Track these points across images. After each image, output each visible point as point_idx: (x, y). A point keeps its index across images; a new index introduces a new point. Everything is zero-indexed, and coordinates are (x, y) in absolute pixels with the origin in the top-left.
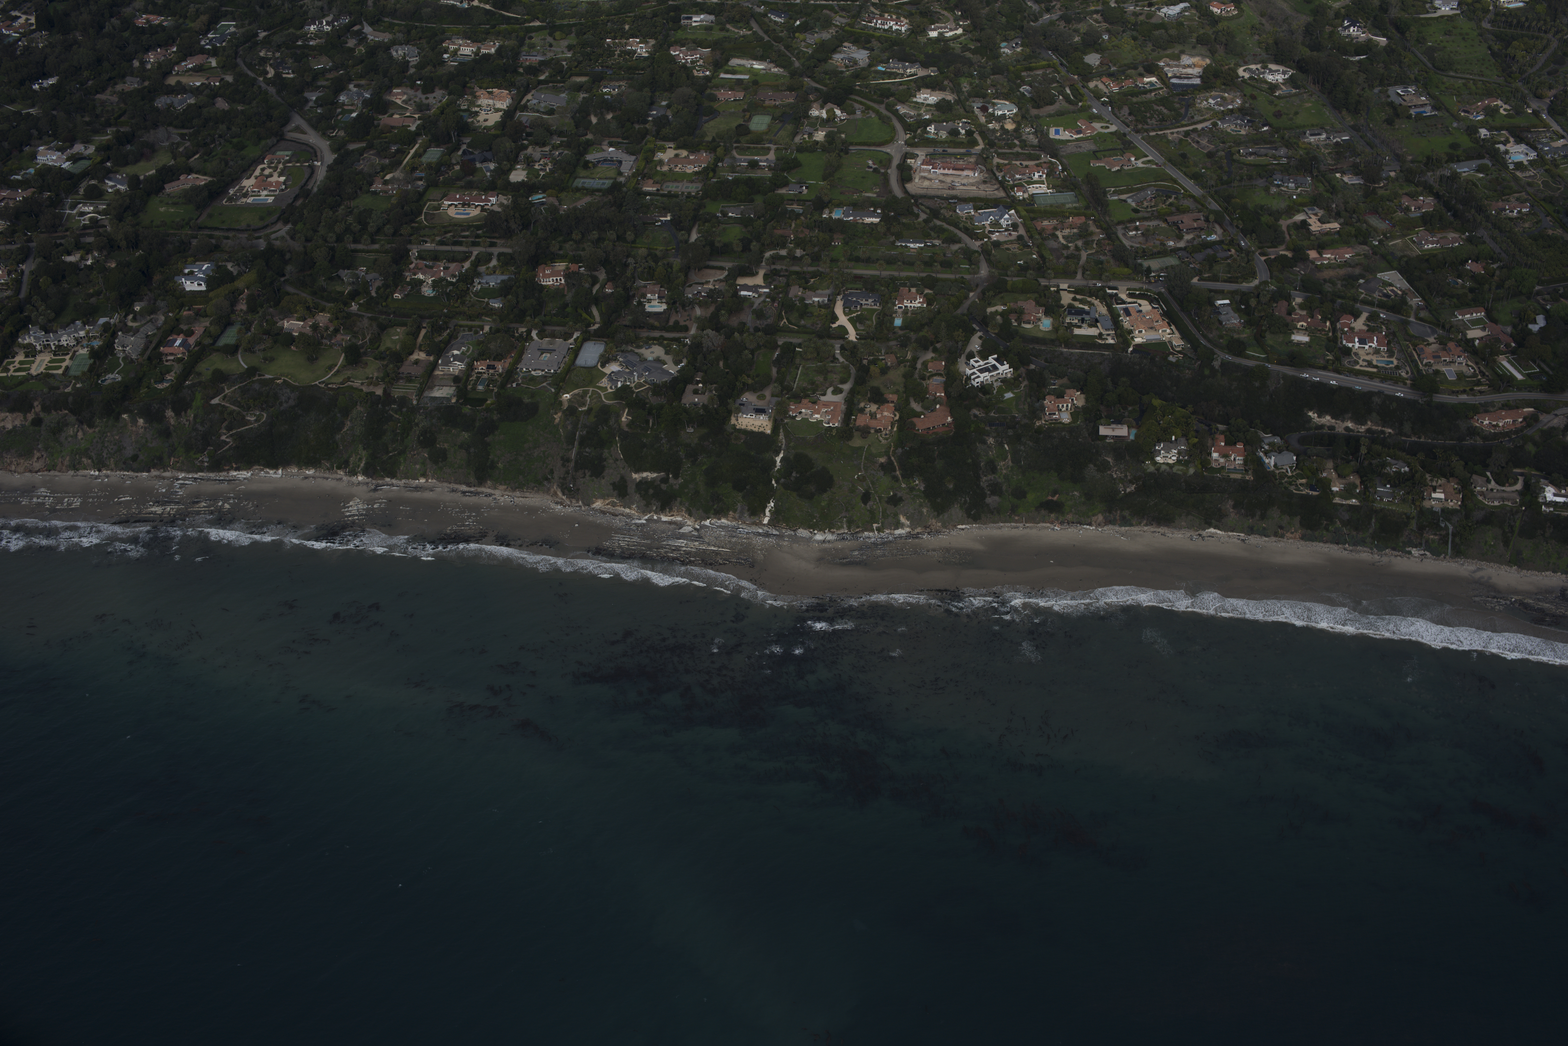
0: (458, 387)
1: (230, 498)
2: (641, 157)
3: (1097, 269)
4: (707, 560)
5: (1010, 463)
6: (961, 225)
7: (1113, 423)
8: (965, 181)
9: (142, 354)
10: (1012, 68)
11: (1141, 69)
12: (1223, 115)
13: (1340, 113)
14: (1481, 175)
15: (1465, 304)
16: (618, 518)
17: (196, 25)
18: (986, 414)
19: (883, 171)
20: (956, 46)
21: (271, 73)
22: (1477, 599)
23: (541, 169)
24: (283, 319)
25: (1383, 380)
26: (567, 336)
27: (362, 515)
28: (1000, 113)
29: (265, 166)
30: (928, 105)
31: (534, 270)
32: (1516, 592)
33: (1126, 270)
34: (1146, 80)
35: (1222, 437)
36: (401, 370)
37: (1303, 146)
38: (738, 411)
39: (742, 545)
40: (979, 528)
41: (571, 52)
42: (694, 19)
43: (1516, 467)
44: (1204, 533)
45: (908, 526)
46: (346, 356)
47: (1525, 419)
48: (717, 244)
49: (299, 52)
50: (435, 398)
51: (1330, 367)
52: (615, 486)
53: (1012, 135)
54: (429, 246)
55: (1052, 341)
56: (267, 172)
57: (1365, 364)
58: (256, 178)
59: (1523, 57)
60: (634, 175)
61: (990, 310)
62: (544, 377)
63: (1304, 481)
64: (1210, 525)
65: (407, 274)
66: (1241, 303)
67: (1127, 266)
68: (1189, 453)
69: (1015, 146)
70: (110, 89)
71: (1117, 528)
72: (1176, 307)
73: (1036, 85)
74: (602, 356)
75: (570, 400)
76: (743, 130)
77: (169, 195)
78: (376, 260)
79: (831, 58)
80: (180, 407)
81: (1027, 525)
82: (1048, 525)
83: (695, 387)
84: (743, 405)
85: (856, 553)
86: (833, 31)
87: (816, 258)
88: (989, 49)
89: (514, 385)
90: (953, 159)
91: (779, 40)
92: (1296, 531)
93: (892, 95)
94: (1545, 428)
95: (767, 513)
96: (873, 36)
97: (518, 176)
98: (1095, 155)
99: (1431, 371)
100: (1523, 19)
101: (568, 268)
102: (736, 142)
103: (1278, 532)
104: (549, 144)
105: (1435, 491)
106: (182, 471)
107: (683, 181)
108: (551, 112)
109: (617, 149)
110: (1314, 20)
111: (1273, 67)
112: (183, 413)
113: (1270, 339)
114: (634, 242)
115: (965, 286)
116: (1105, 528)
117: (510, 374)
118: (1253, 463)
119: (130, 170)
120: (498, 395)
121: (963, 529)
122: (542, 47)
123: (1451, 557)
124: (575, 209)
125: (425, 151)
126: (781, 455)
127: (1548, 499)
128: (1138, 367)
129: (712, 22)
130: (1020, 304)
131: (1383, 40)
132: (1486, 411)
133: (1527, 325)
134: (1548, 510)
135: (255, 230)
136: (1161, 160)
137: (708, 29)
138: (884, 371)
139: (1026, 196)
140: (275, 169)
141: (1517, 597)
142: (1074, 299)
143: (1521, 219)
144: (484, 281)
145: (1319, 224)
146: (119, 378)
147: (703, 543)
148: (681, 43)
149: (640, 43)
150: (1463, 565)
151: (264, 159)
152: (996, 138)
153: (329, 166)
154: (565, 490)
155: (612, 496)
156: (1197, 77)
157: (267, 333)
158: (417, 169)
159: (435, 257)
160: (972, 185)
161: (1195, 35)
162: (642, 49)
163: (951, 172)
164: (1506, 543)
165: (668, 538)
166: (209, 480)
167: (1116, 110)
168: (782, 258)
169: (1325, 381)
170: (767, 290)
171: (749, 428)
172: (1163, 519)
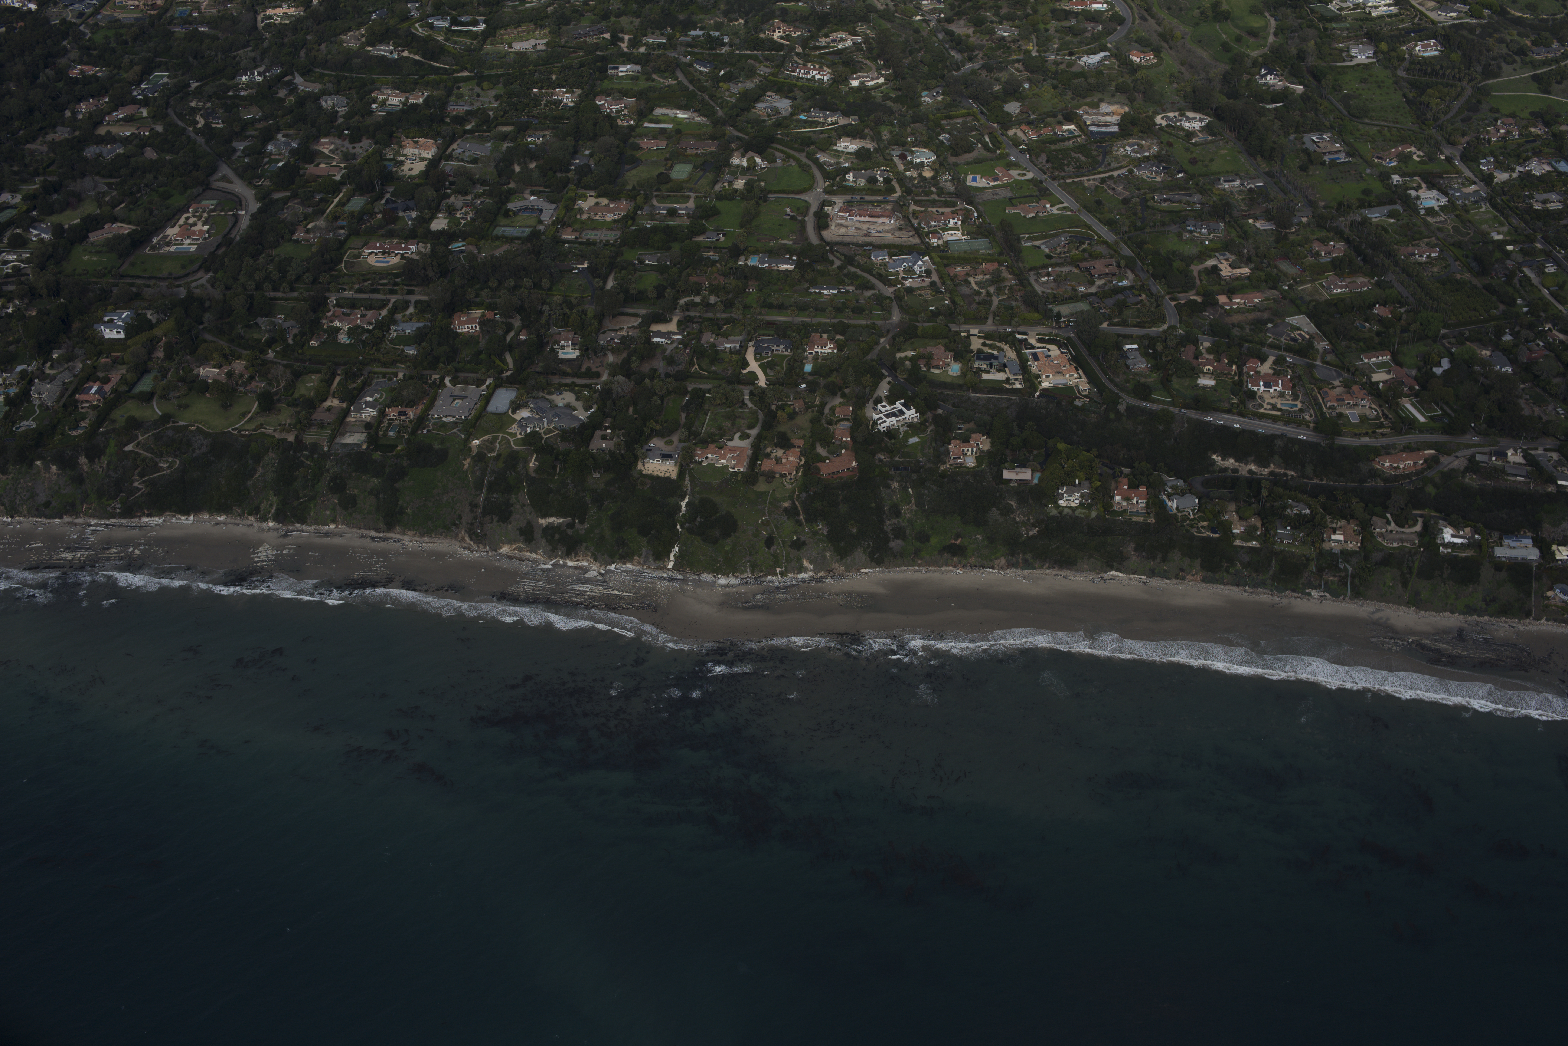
0: (369, 433)
1: (140, 544)
2: (561, 205)
3: (1007, 315)
4: (610, 604)
5: (914, 507)
6: (875, 272)
7: (1017, 467)
8: (881, 228)
9: (57, 401)
10: (931, 117)
11: (1060, 117)
12: (1139, 163)
13: (1255, 159)
14: (1392, 221)
15: (1371, 348)
16: (524, 563)
17: (128, 76)
18: (891, 458)
19: (800, 218)
20: (877, 95)
21: (201, 122)
22: (1374, 640)
23: (463, 218)
24: (199, 367)
25: (1287, 423)
26: (479, 383)
27: (271, 560)
28: (918, 161)
29: (190, 215)
30: (848, 153)
31: (450, 317)
32: (1413, 633)
33: (1036, 315)
34: (1065, 128)
35: (1125, 480)
36: (313, 417)
37: (1217, 192)
38: (645, 456)
39: (646, 589)
40: (883, 572)
41: (499, 102)
42: (621, 69)
43: (1416, 508)
44: (1106, 576)
45: (811, 570)
46: (259, 403)
47: (1426, 461)
48: (632, 292)
49: (229, 102)
50: (346, 445)
51: (1235, 411)
52: (522, 531)
53: (929, 183)
54: (347, 294)
55: (960, 386)
56: (191, 221)
57: (1270, 407)
58: (180, 226)
59: (1437, 104)
60: (553, 223)
61: (898, 355)
62: (455, 424)
63: (1205, 523)
64: (1112, 568)
65: (324, 322)
66: (1149, 347)
67: (1037, 311)
68: (1092, 496)
69: (932, 193)
70: (40, 139)
71: (1019, 571)
72: (1084, 351)
73: (955, 132)
74: (512, 402)
75: (479, 446)
76: (664, 178)
77: (92, 244)
78: (294, 307)
79: (754, 107)
80: (94, 454)
81: (930, 568)
82: (951, 568)
83: (603, 433)
84: (650, 450)
85: (759, 597)
86: (756, 80)
87: (729, 305)
88: (910, 98)
89: (425, 431)
90: (870, 206)
91: (703, 89)
92: (1197, 573)
93: (813, 143)
94: (1446, 469)
95: (672, 558)
96: (796, 85)
97: (439, 224)
98: (1011, 202)
99: (1334, 414)
100: (1438, 67)
101: (483, 315)
102: (656, 191)
103: (1180, 575)
104: (471, 193)
105: (1334, 533)
106: (94, 517)
107: (602, 229)
108: (475, 161)
109: (538, 198)
110: (1232, 69)
111: (1190, 114)
112: (97, 460)
113: (1176, 383)
114: (550, 289)
115: (875, 332)
116: (1008, 571)
117: (421, 420)
118: (1156, 505)
119: (55, 219)
120: (409, 441)
121: (866, 573)
122: (469, 97)
123: (1350, 598)
124: (492, 256)
125: (349, 200)
126: (687, 500)
127: (1446, 540)
128: (1044, 412)
129: (638, 72)
130: (929, 349)
131: (1299, 88)
132: (1388, 454)
133: (1431, 369)
134: (1445, 551)
135: (176, 279)
136: (1076, 206)
137: (634, 78)
138: (792, 416)
139: (940, 242)
140: (200, 218)
141: (1414, 638)
142: (984, 344)
143: (1430, 263)
144: (400, 328)
145: (1229, 269)
146: (34, 425)
147: (607, 587)
148: (607, 93)
149: (566, 92)
150: (1362, 606)
151: (189, 208)
152: (914, 185)
153: (252, 215)
154: (473, 535)
155: (519, 541)
156: (1115, 125)
157: (182, 380)
158: (339, 217)
159: (353, 305)
160: (888, 232)
161: (1114, 83)
162: (567, 99)
163: (867, 219)
164: (1405, 584)
165: (573, 583)
166: (121, 526)
167: (1034, 158)
168: (696, 305)
169: (1228, 424)
170: (680, 337)
171: (655, 473)
172: (1066, 562)
